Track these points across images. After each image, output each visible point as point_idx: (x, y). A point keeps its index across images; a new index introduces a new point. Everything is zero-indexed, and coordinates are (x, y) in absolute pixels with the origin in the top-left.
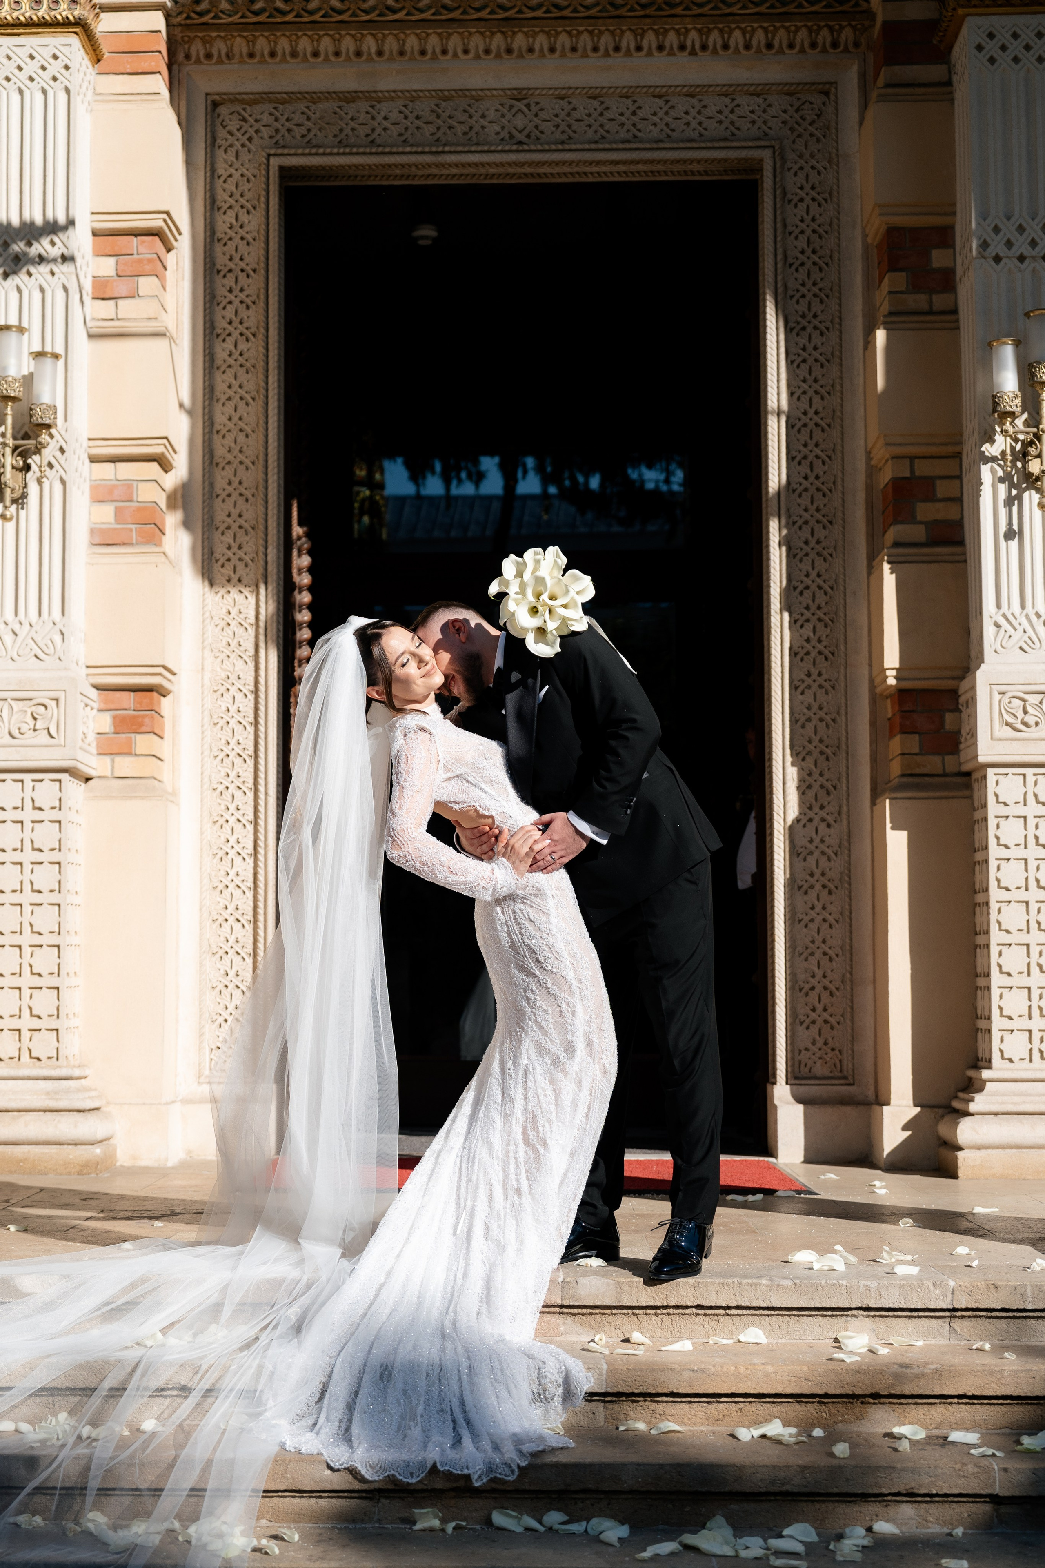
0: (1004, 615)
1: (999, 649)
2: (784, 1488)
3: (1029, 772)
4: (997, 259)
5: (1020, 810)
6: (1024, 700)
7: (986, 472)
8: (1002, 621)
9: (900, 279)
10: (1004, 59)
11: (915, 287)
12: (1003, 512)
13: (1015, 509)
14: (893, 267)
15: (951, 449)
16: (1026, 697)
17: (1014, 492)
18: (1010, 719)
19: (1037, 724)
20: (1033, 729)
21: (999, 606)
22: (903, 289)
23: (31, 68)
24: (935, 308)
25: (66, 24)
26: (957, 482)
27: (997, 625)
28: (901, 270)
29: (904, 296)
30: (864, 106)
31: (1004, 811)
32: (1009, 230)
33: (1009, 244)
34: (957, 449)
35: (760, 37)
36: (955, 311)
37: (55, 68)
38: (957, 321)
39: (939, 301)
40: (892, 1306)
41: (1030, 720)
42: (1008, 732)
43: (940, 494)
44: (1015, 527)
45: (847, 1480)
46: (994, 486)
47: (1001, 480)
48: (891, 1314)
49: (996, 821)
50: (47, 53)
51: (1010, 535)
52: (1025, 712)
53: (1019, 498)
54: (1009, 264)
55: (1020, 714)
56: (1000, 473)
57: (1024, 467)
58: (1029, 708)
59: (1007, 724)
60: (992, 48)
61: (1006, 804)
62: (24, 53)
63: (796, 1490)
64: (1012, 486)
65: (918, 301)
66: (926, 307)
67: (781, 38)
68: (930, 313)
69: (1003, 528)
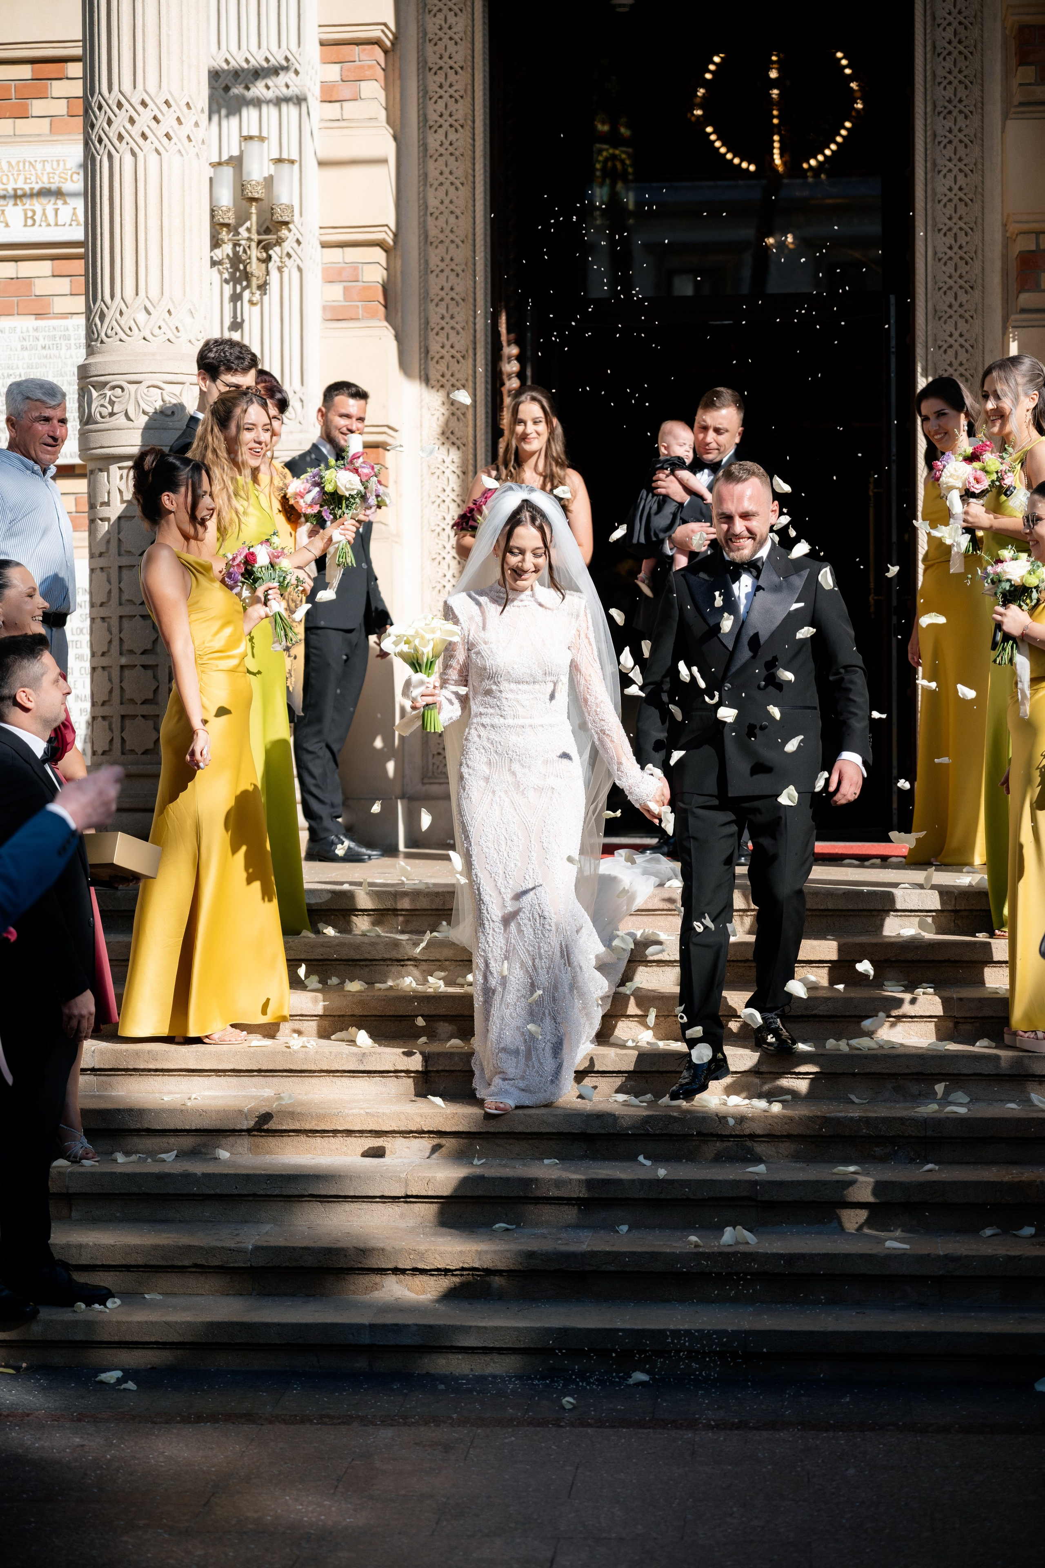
9: (1029, 73)
11: (1043, 79)
14: (1023, 61)
22: (1032, 81)
28: (1030, 64)
29: (1033, 88)
45: (856, 1007)
65: (1043, 92)
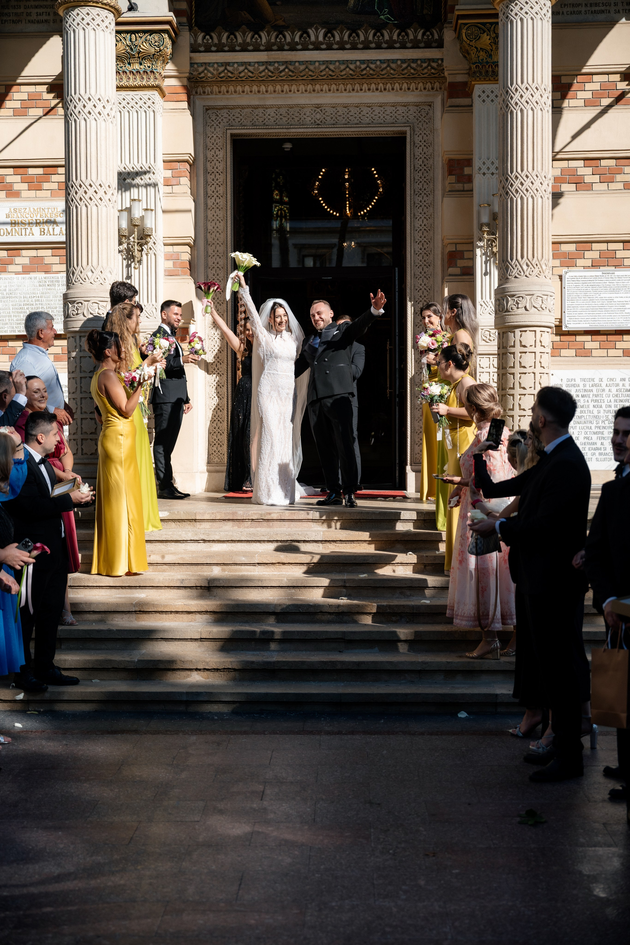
0: (484, 302)
1: (482, 314)
3: (491, 357)
4: (484, 174)
5: (488, 370)
6: (490, 332)
7: (478, 252)
8: (483, 304)
9: (453, 178)
10: (488, 100)
11: (458, 181)
12: (484, 265)
13: (488, 264)
14: (450, 173)
15: (469, 241)
16: (490, 330)
17: (488, 258)
18: (485, 338)
19: (494, 340)
20: (493, 342)
21: (482, 299)
22: (454, 182)
23: (141, 103)
24: (465, 189)
25: (152, 87)
26: (472, 252)
27: (481, 305)
28: (453, 175)
29: (454, 184)
30: (443, 112)
31: (482, 370)
32: (488, 164)
33: (488, 169)
34: (472, 241)
35: (405, 86)
36: (472, 190)
37: (149, 103)
38: (473, 194)
39: (467, 186)
40: (407, 519)
41: (492, 339)
42: (484, 343)
43: (465, 257)
44: (488, 271)
46: (481, 256)
47: (484, 254)
48: (407, 521)
49: (479, 374)
50: (146, 97)
51: (486, 274)
52: (490, 336)
53: (490, 260)
54: (488, 176)
55: (488, 337)
56: (483, 252)
57: (492, 249)
58: (491, 335)
59: (484, 340)
60: (484, 96)
61: (483, 368)
62: (138, 97)
64: (487, 256)
65: (459, 186)
66: (462, 189)
67: (413, 86)
68: (463, 191)
69: (484, 272)
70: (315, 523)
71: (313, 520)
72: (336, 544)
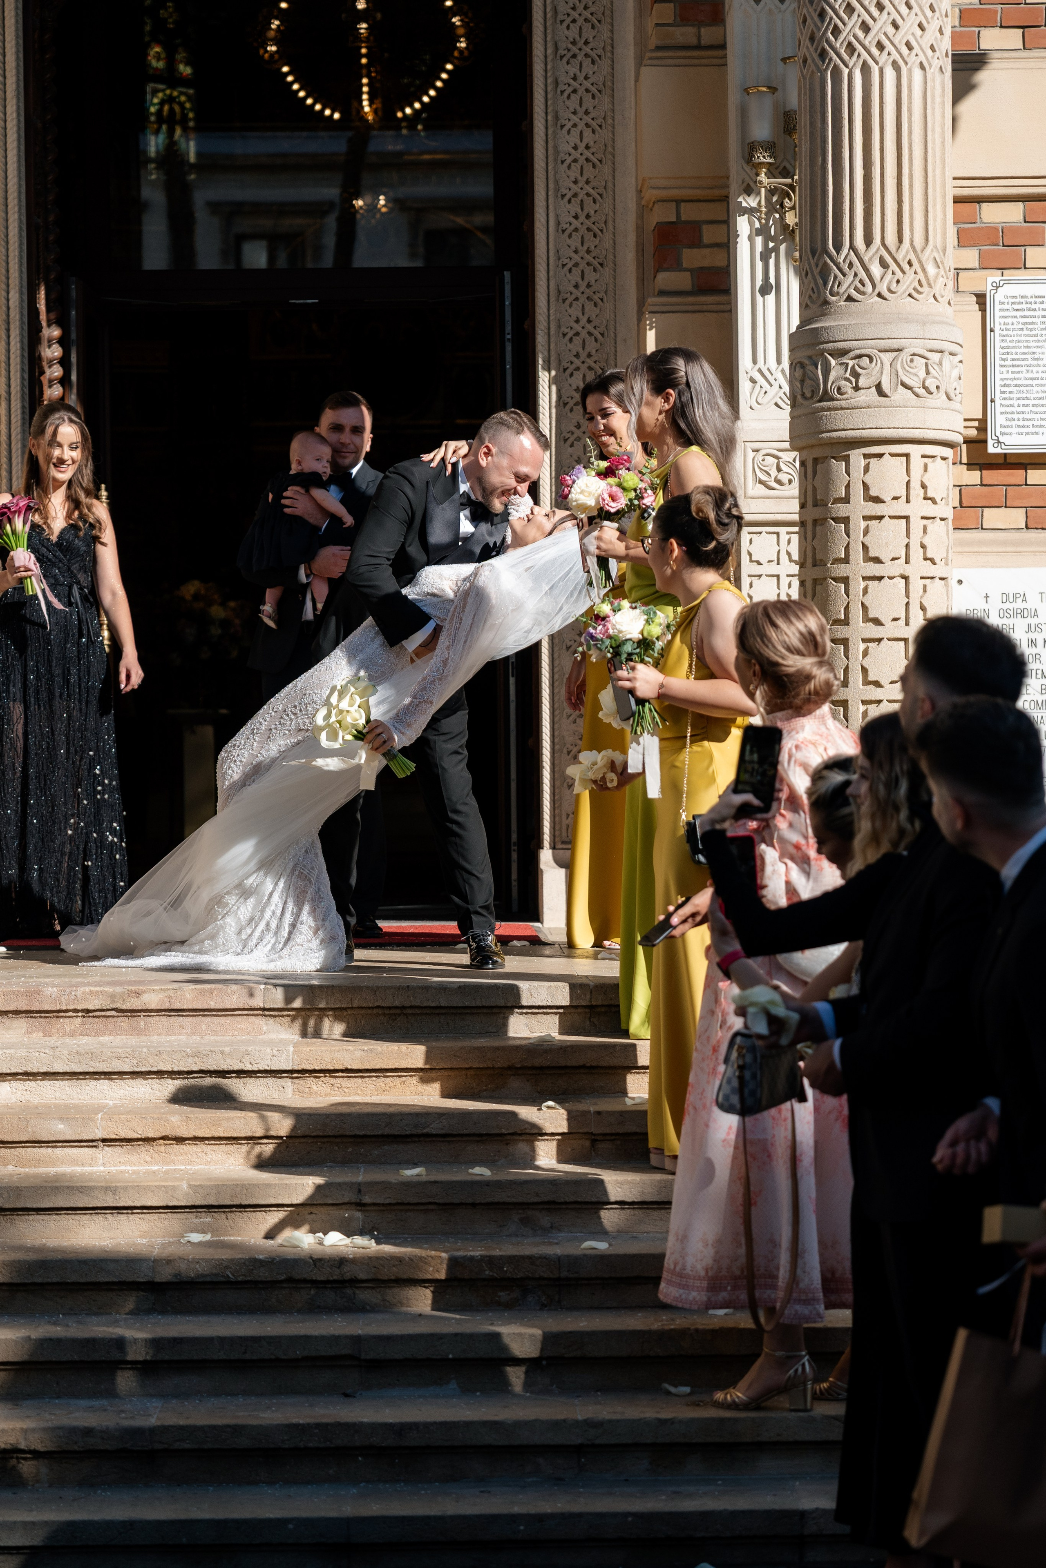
0: (760, 371)
1: (755, 405)
2: (425, 1131)
3: (783, 530)
5: (773, 569)
6: (778, 458)
7: (743, 225)
8: (758, 377)
9: (667, 11)
11: (683, 19)
12: (759, 265)
13: (772, 262)
15: (717, 192)
16: (780, 454)
17: (771, 245)
18: (764, 478)
19: (790, 482)
20: (787, 487)
21: (755, 362)
22: (671, 21)
24: (703, 43)
26: (725, 227)
27: (753, 381)
29: (672, 29)
31: (756, 569)
34: (723, 192)
36: (723, 46)
38: (725, 56)
39: (708, 35)
40: (541, 1004)
41: (784, 478)
42: (761, 490)
43: (706, 240)
44: (772, 280)
45: (475, 1123)
46: (750, 238)
47: (758, 232)
48: (541, 1011)
49: (749, 580)
51: (765, 290)
52: (779, 470)
53: (776, 250)
55: (773, 473)
56: (757, 225)
57: (782, 218)
58: (782, 466)
59: (761, 482)
61: (759, 563)
63: (434, 1132)
64: (767, 238)
65: (685, 34)
66: (694, 41)
68: (698, 47)
69: (759, 283)
70: (271, 1021)
71: (264, 1009)
72: (332, 1080)
